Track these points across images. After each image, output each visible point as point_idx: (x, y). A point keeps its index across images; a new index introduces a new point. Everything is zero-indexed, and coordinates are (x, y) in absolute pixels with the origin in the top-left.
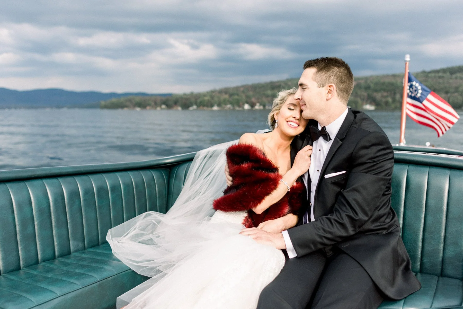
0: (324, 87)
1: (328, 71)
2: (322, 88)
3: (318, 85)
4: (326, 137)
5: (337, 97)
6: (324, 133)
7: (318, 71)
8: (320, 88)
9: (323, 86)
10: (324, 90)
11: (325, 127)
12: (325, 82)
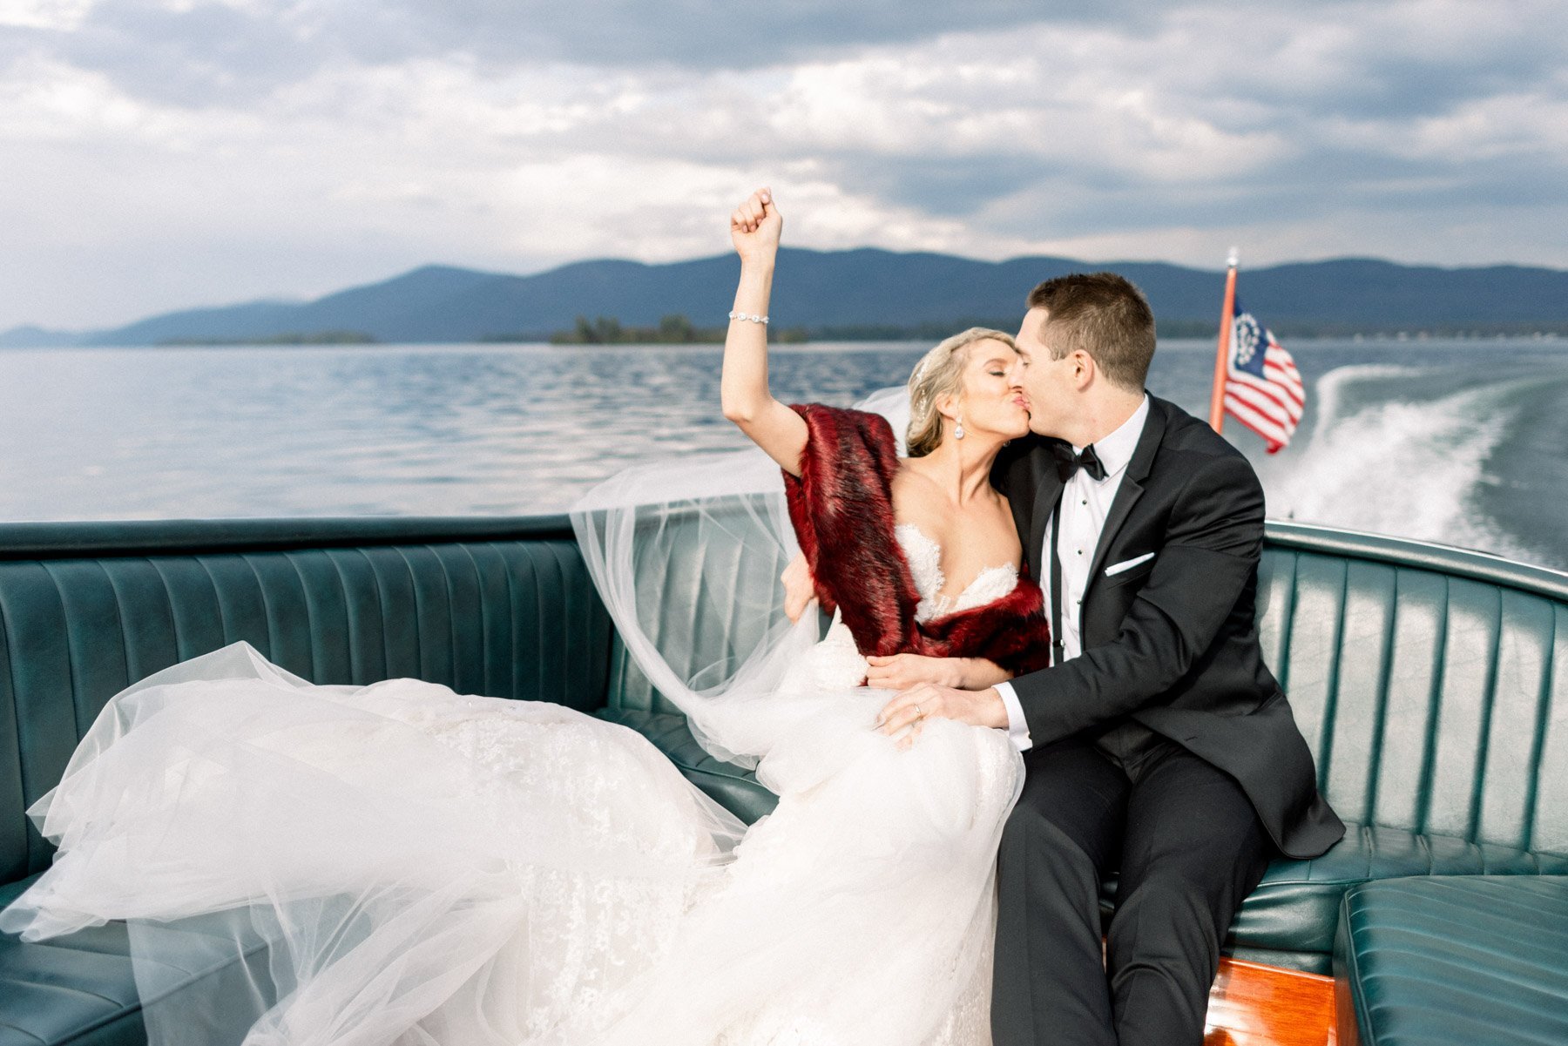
0: (1067, 359)
1: (1073, 318)
2: (1059, 362)
3: (1052, 353)
4: (1097, 470)
5: (1105, 379)
6: (1090, 460)
7: (1053, 317)
8: (1056, 362)
9: (1063, 357)
10: (1069, 365)
11: (1091, 446)
12: (1068, 349)
